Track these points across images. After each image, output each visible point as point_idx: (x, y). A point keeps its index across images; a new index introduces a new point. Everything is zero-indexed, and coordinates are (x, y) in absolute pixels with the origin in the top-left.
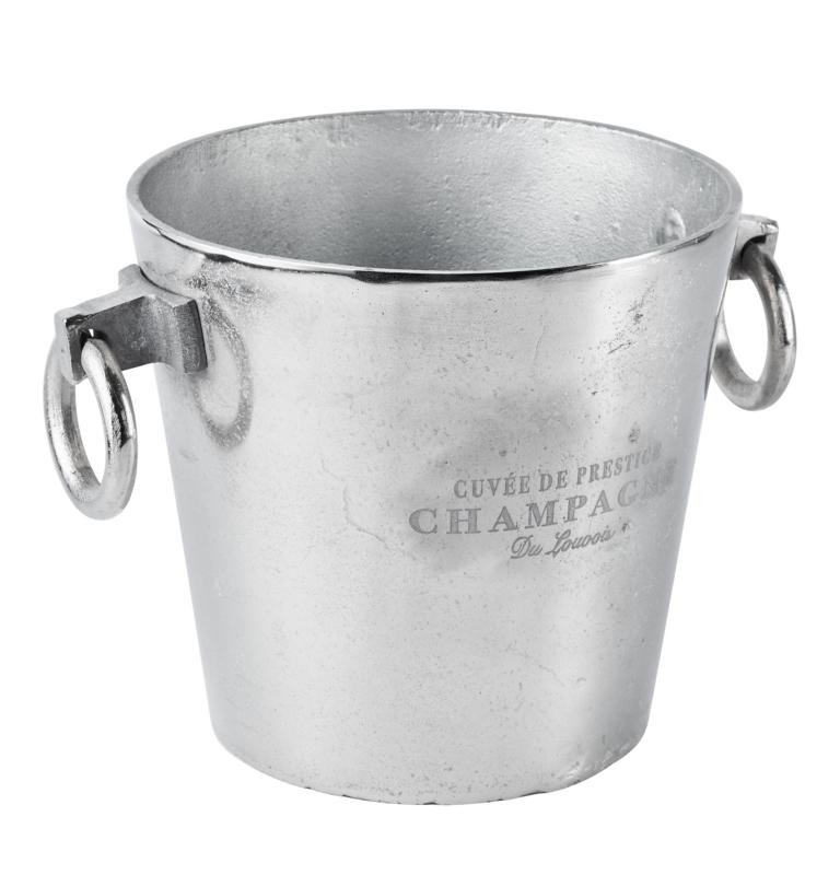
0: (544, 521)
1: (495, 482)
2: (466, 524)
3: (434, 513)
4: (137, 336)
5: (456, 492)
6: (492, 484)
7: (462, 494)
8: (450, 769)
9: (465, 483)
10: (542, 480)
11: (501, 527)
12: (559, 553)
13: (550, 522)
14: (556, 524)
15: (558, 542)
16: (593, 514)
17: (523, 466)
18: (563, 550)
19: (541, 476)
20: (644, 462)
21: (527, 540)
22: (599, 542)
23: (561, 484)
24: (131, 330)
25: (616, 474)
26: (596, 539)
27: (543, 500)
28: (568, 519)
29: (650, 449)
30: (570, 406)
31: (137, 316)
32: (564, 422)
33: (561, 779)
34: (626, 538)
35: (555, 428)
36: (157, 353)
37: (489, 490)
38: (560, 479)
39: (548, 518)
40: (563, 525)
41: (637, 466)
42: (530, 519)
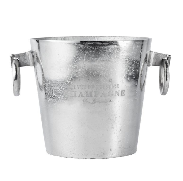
2: (74, 95)
7: (72, 88)
8: (75, 150)
9: (73, 86)
10: (88, 87)
11: (81, 96)
12: (94, 104)
13: (91, 96)
14: (92, 97)
15: (93, 101)
16: (101, 96)
17: (84, 83)
18: (95, 103)
19: (88, 86)
20: (114, 87)
21: (86, 99)
22: (104, 103)
23: (93, 88)
24: (24, 59)
25: (106, 88)
26: (103, 102)
27: (89, 91)
28: (95, 96)
29: (115, 85)
30: (93, 71)
31: (25, 56)
32: (92, 75)
33: (100, 156)
34: (111, 104)
35: (90, 75)
36: (29, 64)
37: (78, 88)
38: (92, 87)
39: (91, 95)
40: (94, 97)
41: (112, 88)
42: (87, 95)
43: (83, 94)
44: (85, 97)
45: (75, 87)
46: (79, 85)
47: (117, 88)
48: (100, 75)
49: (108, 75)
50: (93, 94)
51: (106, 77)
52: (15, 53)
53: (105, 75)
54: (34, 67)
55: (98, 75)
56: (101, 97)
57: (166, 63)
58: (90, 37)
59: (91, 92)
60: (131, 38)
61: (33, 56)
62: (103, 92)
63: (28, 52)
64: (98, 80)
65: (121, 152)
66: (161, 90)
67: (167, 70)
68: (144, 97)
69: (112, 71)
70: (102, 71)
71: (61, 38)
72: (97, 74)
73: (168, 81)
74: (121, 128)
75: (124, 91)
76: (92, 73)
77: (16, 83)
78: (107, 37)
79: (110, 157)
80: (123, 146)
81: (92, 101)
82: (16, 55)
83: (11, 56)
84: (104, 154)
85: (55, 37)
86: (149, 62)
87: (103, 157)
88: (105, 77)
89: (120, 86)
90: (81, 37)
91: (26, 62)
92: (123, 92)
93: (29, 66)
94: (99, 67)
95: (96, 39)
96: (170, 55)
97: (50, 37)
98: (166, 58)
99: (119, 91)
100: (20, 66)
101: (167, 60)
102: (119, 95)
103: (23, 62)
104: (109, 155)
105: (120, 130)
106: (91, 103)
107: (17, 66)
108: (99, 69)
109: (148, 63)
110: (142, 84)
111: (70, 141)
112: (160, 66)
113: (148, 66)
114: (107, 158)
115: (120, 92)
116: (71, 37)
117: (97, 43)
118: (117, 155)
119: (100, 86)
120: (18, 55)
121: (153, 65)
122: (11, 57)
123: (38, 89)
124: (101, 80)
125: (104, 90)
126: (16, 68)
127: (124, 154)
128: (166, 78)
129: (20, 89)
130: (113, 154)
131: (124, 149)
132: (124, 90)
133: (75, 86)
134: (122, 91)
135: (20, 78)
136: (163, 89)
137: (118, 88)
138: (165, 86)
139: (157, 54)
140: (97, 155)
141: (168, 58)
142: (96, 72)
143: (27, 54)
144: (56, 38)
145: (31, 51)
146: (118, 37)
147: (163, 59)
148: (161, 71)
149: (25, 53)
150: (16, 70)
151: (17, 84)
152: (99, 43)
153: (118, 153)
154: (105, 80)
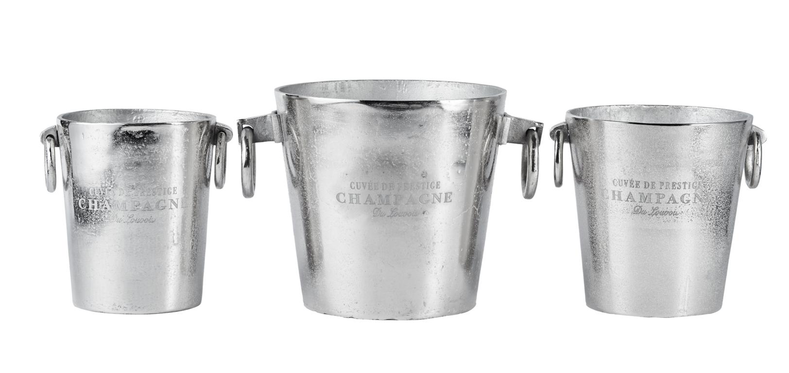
0: (385, 203)
1: (365, 184)
2: (355, 200)
3: (344, 194)
4: (265, 130)
5: (351, 187)
6: (363, 184)
7: (353, 187)
8: (357, 303)
9: (354, 183)
10: (383, 186)
11: (368, 203)
12: (393, 217)
13: (388, 203)
14: (390, 205)
15: (392, 212)
16: (407, 204)
17: (375, 179)
18: (395, 216)
19: (382, 184)
20: (431, 187)
21: (379, 209)
22: (411, 216)
23: (392, 189)
24: (262, 127)
25: (416, 189)
26: (409, 214)
27: (384, 194)
28: (396, 203)
29: (434, 182)
30: (393, 157)
31: (265, 122)
32: (391, 163)
33: (403, 315)
34: (426, 218)
35: (386, 165)
36: (272, 138)
38: (390, 187)
39: (387, 201)
40: (394, 206)
41: (427, 188)
42: (379, 201)
43: (374, 200)
44: (377, 204)
45: (357, 186)
46: (366, 183)
47: (437, 188)
48: (405, 164)
49: (420, 164)
50: (392, 199)
51: (416, 169)
52: (246, 117)
53: (415, 164)
54: (283, 143)
55: (401, 164)
56: (406, 206)
57: (534, 140)
58: (392, 80)
59: (387, 196)
60: (470, 85)
61: (280, 123)
62: (411, 195)
63: (271, 114)
64: (400, 173)
65: (445, 308)
66: (523, 188)
67: (533, 152)
68: (490, 202)
69: (427, 157)
70: (409, 157)
71: (336, 82)
72: (400, 162)
73: (536, 173)
74: (444, 262)
75: (451, 193)
76: (390, 161)
77: (247, 174)
78: (423, 82)
79: (424, 318)
80: (448, 297)
81: (390, 211)
82: (249, 120)
83: (238, 121)
84: (411, 310)
85: (322, 82)
86: (501, 136)
87: (410, 318)
88: (414, 168)
89: (442, 185)
90: (374, 80)
91: (267, 133)
92: (448, 196)
93: (273, 141)
94: (403, 150)
95: (403, 85)
96: (541, 124)
97: (314, 83)
98: (535, 128)
99: (441, 194)
100: (256, 140)
101: (535, 133)
102: (440, 202)
103: (260, 134)
104: (421, 313)
105: (443, 266)
106: (388, 216)
107: (250, 142)
108: (403, 153)
109: (498, 140)
110: (487, 176)
111: (349, 286)
112: (522, 144)
113: (499, 143)
114: (418, 319)
115: (443, 196)
116: (355, 82)
117: (399, 105)
118: (437, 313)
119: (406, 185)
120: (253, 121)
121: (508, 142)
123: (289, 185)
124: (407, 174)
125: (412, 192)
126: (247, 146)
127: (449, 311)
128: (531, 168)
129: (254, 184)
130: (428, 311)
131: (450, 302)
132: (450, 191)
133: (357, 184)
134: (446, 193)
135: (254, 162)
136: (526, 188)
137: (439, 188)
138: (531, 183)
139: (518, 121)
140: (399, 313)
141: (537, 128)
142: (398, 158)
143: (268, 119)
144: (326, 83)
145: (276, 113)
146: (445, 83)
147: (529, 130)
148: (526, 151)
149: (265, 117)
150: (248, 150)
151: (249, 177)
152: (403, 105)
153: (438, 310)
154: (414, 174)
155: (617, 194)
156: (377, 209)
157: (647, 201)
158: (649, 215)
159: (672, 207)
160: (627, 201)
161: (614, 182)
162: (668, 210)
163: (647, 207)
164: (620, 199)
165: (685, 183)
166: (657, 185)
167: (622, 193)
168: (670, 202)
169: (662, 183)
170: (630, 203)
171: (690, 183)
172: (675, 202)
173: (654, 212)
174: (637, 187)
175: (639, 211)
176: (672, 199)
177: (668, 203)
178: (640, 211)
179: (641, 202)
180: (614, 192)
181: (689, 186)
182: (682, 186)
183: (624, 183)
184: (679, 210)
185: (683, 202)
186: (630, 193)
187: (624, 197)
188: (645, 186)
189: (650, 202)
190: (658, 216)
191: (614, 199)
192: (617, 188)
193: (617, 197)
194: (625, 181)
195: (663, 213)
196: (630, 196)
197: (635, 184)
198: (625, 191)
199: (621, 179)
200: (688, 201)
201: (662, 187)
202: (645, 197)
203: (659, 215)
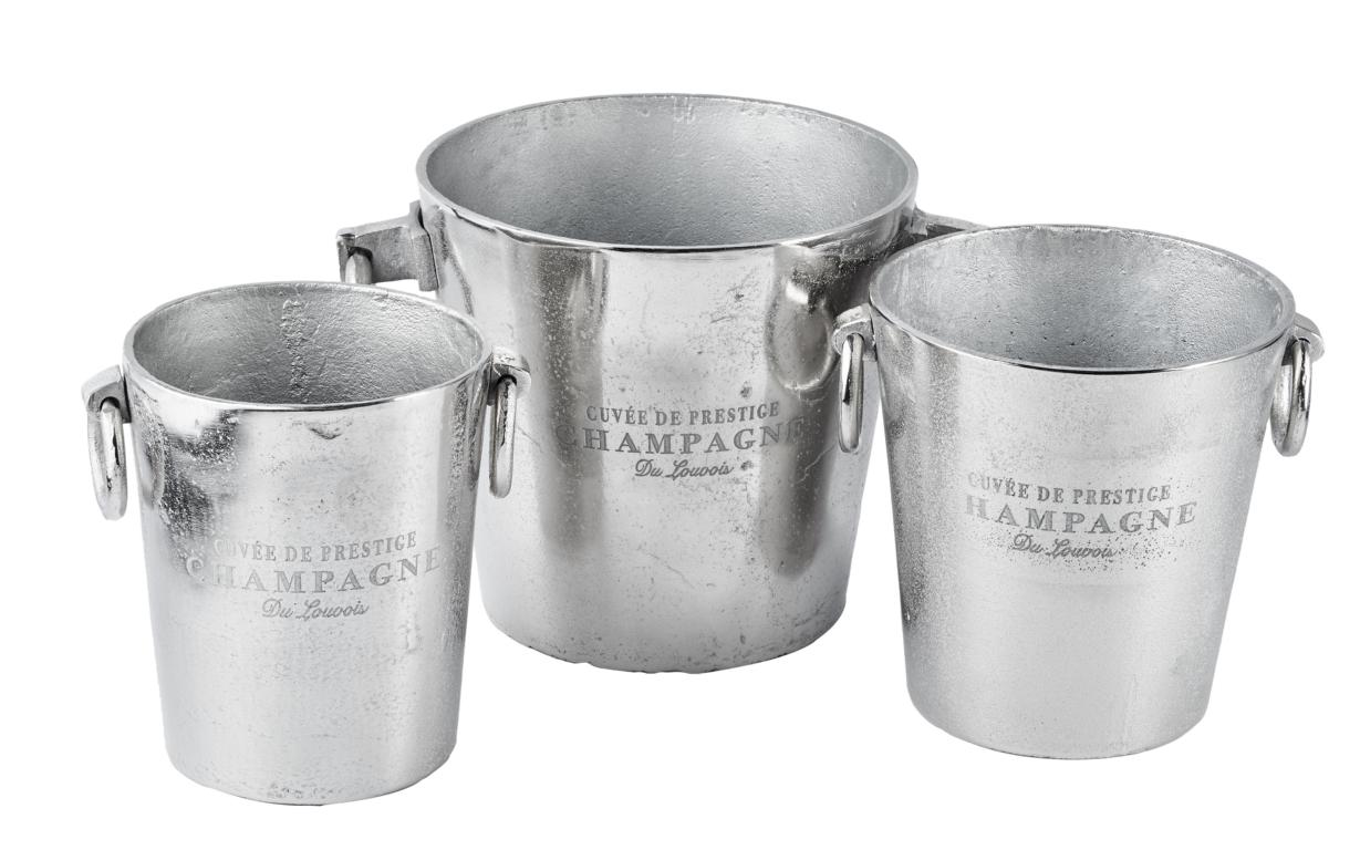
0: (662, 449)
1: (618, 412)
2: (598, 443)
4: (397, 255)
5: (589, 417)
7: (593, 418)
9: (594, 409)
10: (658, 416)
11: (626, 449)
12: (679, 477)
13: (668, 451)
14: (673, 453)
15: (677, 468)
16: (708, 451)
17: (640, 403)
18: (682, 476)
20: (759, 415)
21: (649, 462)
22: (717, 475)
23: (675, 422)
24: (391, 251)
26: (713, 472)
27: (659, 432)
28: (684, 451)
29: (765, 405)
31: (396, 241)
37: (614, 418)
38: (673, 419)
39: (666, 447)
40: (679, 455)
41: (752, 418)
42: (650, 446)
43: (637, 444)
44: (643, 452)
45: (602, 415)
46: (621, 410)
47: (772, 414)
50: (677, 443)
56: (706, 455)
59: (667, 437)
81: (672, 467)
83: (340, 238)
89: (782, 408)
91: (401, 263)
99: (779, 425)
102: (777, 441)
103: (388, 265)
106: (669, 474)
122: (339, 244)
133: (605, 412)
137: (776, 415)
149: (397, 230)
155: (977, 504)
156: (644, 463)
157: (1043, 526)
158: (1048, 554)
159: (1099, 540)
160: (999, 521)
161: (970, 478)
162: (1091, 547)
163: (1044, 539)
164: (983, 514)
165: (1131, 491)
166: (1068, 496)
167: (988, 504)
168: (1096, 529)
169: (1078, 493)
170: (1005, 526)
171: (1142, 490)
172: (1107, 530)
173: (1060, 550)
174: (1021, 496)
175: (1024, 545)
176: (1101, 523)
177: (1092, 532)
178: (1027, 544)
179: (1030, 526)
180: (970, 498)
181: (1141, 497)
182: (1125, 497)
183: (992, 485)
184: (1115, 546)
185: (1126, 530)
186: (1006, 506)
187: (993, 510)
188: (1040, 496)
189: (1050, 528)
190: (1067, 558)
191: (971, 512)
192: (978, 493)
193: (976, 511)
194: (995, 480)
195: (1080, 553)
196: (1006, 513)
197: (1017, 489)
198: (995, 502)
199: (986, 475)
200: (1138, 527)
201: (1079, 500)
202: (1041, 517)
203: (1069, 557)
